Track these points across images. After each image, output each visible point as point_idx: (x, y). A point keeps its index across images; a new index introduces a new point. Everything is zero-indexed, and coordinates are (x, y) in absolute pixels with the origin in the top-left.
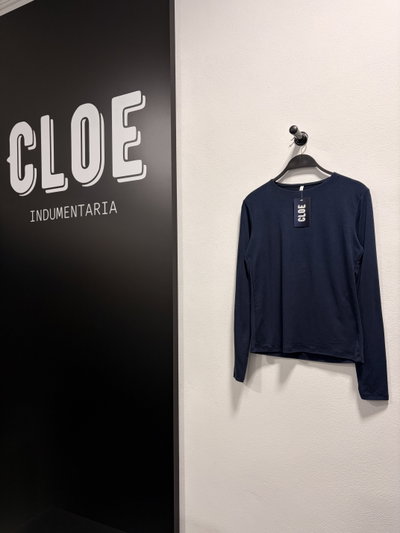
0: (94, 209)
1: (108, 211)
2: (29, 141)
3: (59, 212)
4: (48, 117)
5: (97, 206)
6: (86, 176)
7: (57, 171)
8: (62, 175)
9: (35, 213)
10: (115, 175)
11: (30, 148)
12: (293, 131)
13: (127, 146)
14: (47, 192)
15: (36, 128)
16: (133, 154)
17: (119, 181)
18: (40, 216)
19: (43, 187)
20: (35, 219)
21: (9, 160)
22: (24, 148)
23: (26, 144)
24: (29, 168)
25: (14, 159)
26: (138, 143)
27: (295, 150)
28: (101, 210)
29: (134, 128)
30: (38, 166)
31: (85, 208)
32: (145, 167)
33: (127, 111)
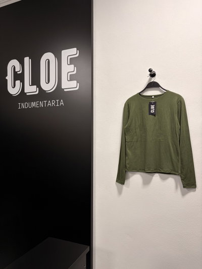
0: (50, 104)
1: (59, 104)
3: (34, 104)
4: (28, 58)
5: (53, 102)
6: (48, 87)
7: (33, 84)
8: (36, 86)
9: (21, 105)
10: (63, 87)
11: (18, 73)
12: (150, 71)
13: (69, 74)
14: (27, 94)
15: (22, 63)
16: (72, 78)
17: (65, 90)
18: (23, 106)
19: (25, 92)
20: (21, 107)
21: (7, 78)
22: (15, 73)
23: (16, 71)
24: (18, 82)
25: (9, 78)
26: (75, 72)
27: (150, 79)
28: (56, 104)
29: (73, 65)
30: (23, 81)
31: (47, 103)
32: (78, 84)
33: (69, 57)
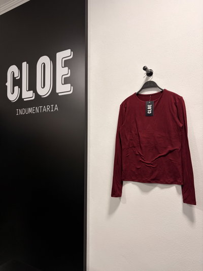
0: (46, 109)
1: (54, 109)
2: (17, 75)
3: (30, 110)
4: (26, 62)
5: (48, 107)
6: (43, 92)
8: (32, 91)
9: (19, 111)
10: (57, 92)
11: (17, 78)
12: (145, 69)
13: (64, 77)
14: (25, 100)
15: (20, 68)
16: (66, 81)
17: (60, 94)
18: (21, 112)
19: (23, 97)
20: (18, 113)
21: (7, 84)
22: (14, 78)
23: (15, 76)
24: (16, 88)
25: (9, 84)
26: (69, 75)
28: (50, 109)
29: (67, 68)
30: (20, 87)
31: (42, 108)
32: (72, 87)
33: (64, 60)
